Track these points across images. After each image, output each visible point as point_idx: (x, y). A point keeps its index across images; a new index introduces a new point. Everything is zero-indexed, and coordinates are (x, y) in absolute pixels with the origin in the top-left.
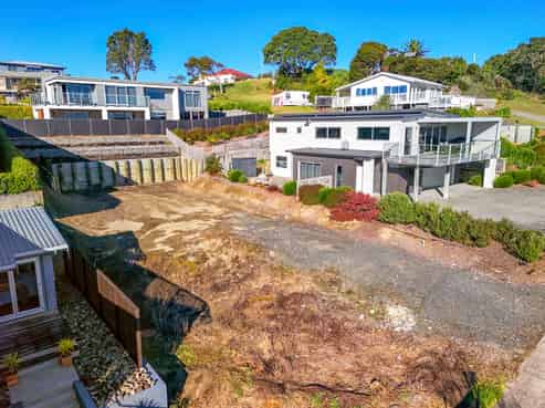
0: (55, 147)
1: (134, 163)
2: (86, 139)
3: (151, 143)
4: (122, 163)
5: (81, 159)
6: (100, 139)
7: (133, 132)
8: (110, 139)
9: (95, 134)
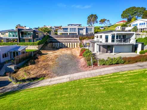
0: (56, 40)
1: (68, 43)
2: (62, 39)
3: (74, 40)
4: (66, 43)
5: (59, 42)
6: (65, 39)
7: (72, 38)
8: (67, 39)
9: (64, 38)
